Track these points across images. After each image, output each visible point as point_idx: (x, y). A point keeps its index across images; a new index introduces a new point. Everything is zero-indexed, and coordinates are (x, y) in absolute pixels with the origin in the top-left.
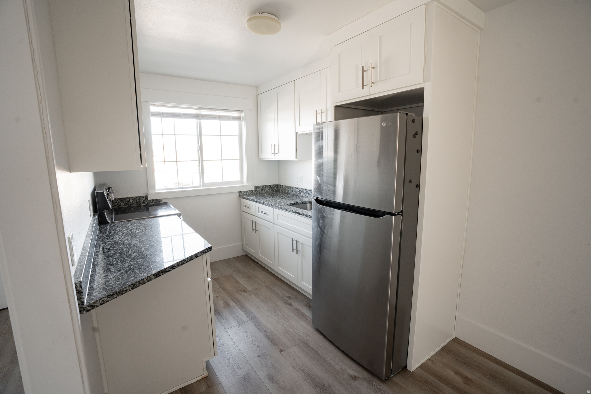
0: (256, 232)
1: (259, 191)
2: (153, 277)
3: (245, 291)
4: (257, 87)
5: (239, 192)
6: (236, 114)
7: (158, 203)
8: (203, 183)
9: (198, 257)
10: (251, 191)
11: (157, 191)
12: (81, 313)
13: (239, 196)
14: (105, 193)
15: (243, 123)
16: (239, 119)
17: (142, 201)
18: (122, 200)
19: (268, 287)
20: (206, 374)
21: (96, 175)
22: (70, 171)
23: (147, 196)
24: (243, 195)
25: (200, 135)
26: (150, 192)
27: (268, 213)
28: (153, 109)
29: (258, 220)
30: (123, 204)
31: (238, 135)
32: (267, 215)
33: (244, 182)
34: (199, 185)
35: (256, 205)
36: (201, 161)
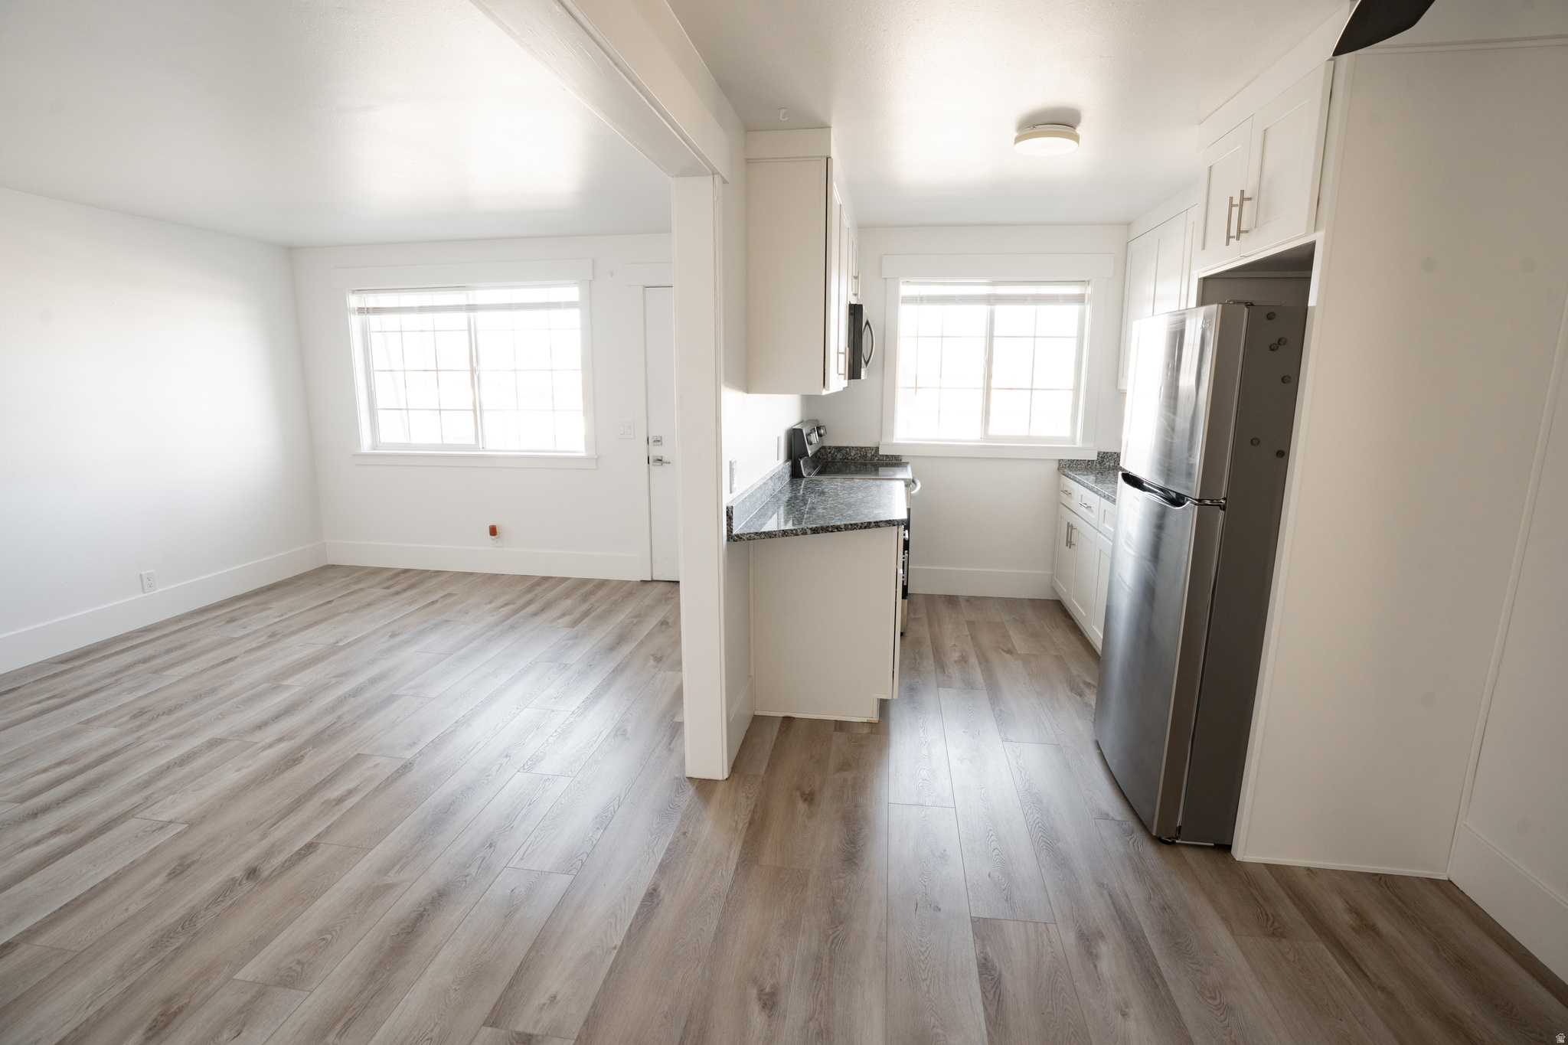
0: (1070, 548)
1: (1108, 463)
2: (809, 531)
3: (1009, 652)
4: (1128, 225)
5: (1059, 460)
6: (1075, 290)
7: (895, 462)
8: (986, 436)
9: (879, 527)
10: (1089, 461)
11: (895, 441)
12: (728, 540)
13: (1058, 469)
14: (806, 434)
15: (1088, 308)
16: (1080, 299)
17: (869, 455)
19: (1059, 659)
20: (875, 718)
21: (806, 400)
22: (748, 391)
23: (878, 448)
24: (1070, 467)
25: (991, 337)
26: (884, 441)
27: (1095, 507)
28: (906, 290)
29: (1076, 521)
30: (839, 456)
31: (1075, 335)
32: (1092, 511)
33: (1074, 441)
34: (978, 437)
35: (1082, 493)
36: (988, 389)
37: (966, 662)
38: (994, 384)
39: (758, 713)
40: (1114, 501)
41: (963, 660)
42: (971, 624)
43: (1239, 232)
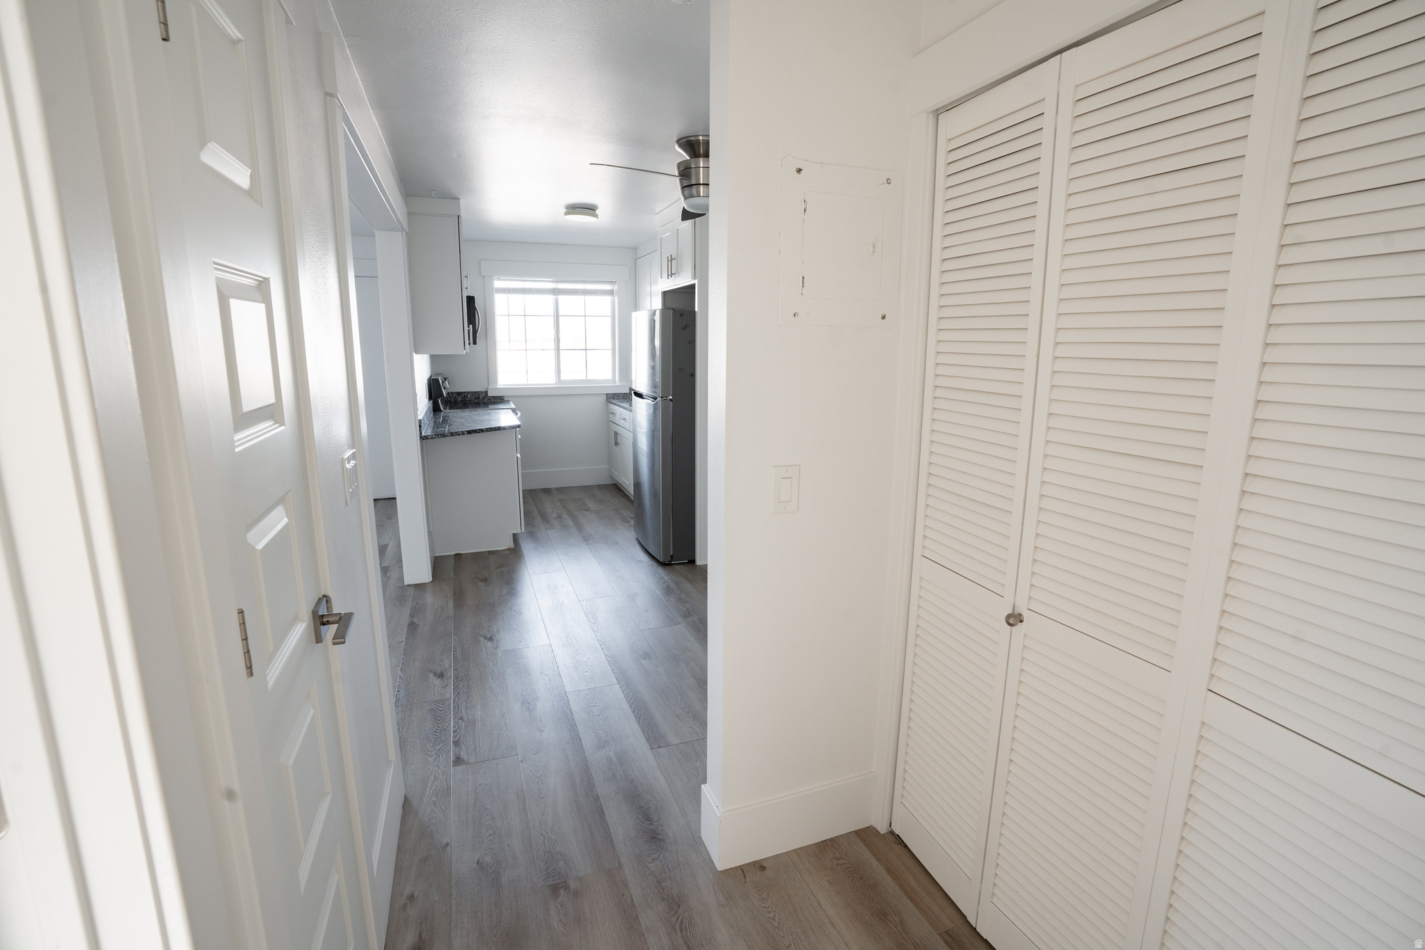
0: (617, 447)
4: (635, 249)
5: (606, 394)
6: (608, 287)
7: (499, 400)
8: (559, 380)
9: (505, 429)
10: (623, 393)
11: (498, 387)
13: (607, 398)
14: (440, 381)
15: (616, 298)
16: (611, 293)
17: (481, 397)
18: (459, 394)
20: (512, 545)
21: (434, 359)
23: (487, 392)
24: (613, 398)
25: (557, 317)
26: (491, 387)
27: (627, 418)
28: (498, 284)
29: (619, 430)
30: (459, 399)
31: (610, 315)
32: (626, 421)
33: (615, 382)
34: (554, 382)
35: (619, 411)
36: (558, 350)
37: (561, 517)
38: (562, 346)
39: (436, 555)
40: (631, 411)
41: (559, 517)
42: (561, 501)
43: (672, 274)
